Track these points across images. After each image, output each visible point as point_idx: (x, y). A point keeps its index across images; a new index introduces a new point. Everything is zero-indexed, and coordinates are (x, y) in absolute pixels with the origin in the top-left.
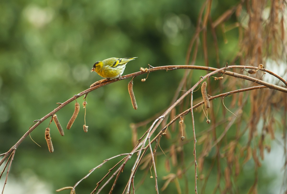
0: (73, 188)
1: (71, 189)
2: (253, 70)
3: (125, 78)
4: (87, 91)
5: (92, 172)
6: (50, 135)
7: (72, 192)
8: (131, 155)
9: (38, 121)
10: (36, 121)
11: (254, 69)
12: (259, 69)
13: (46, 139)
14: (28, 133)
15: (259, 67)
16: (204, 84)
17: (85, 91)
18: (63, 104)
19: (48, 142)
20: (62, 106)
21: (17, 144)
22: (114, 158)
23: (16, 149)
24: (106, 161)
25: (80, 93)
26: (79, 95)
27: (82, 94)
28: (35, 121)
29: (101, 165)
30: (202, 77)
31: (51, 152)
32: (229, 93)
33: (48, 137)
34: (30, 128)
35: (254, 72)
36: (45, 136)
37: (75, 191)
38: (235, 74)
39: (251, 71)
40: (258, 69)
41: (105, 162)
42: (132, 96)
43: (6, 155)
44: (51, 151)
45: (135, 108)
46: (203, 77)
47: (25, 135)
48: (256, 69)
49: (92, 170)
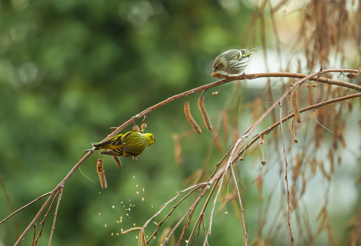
0: (142, 229)
1: (140, 230)
2: (353, 74)
3: (193, 92)
4: (148, 111)
5: (163, 208)
6: (103, 167)
7: (141, 233)
8: (209, 184)
9: (89, 151)
10: (87, 151)
11: (354, 72)
12: (360, 72)
13: (98, 173)
14: (77, 166)
15: (360, 69)
16: (295, 93)
17: (145, 112)
18: (118, 129)
19: (100, 175)
20: (117, 130)
21: (64, 180)
22: (190, 189)
23: (63, 186)
24: (180, 193)
25: (139, 114)
26: (138, 117)
27: (141, 115)
28: (85, 152)
29: (175, 199)
30: (291, 85)
31: (104, 188)
32: (321, 104)
33: (101, 169)
34: (79, 160)
35: (354, 76)
36: (97, 168)
37: (144, 233)
38: (328, 80)
39: (351, 74)
40: (358, 73)
41: (179, 195)
42: (204, 115)
43: (52, 194)
44: (104, 186)
45: (210, 129)
46: (293, 85)
47: (74, 169)
48: (356, 72)
49: (164, 206)
